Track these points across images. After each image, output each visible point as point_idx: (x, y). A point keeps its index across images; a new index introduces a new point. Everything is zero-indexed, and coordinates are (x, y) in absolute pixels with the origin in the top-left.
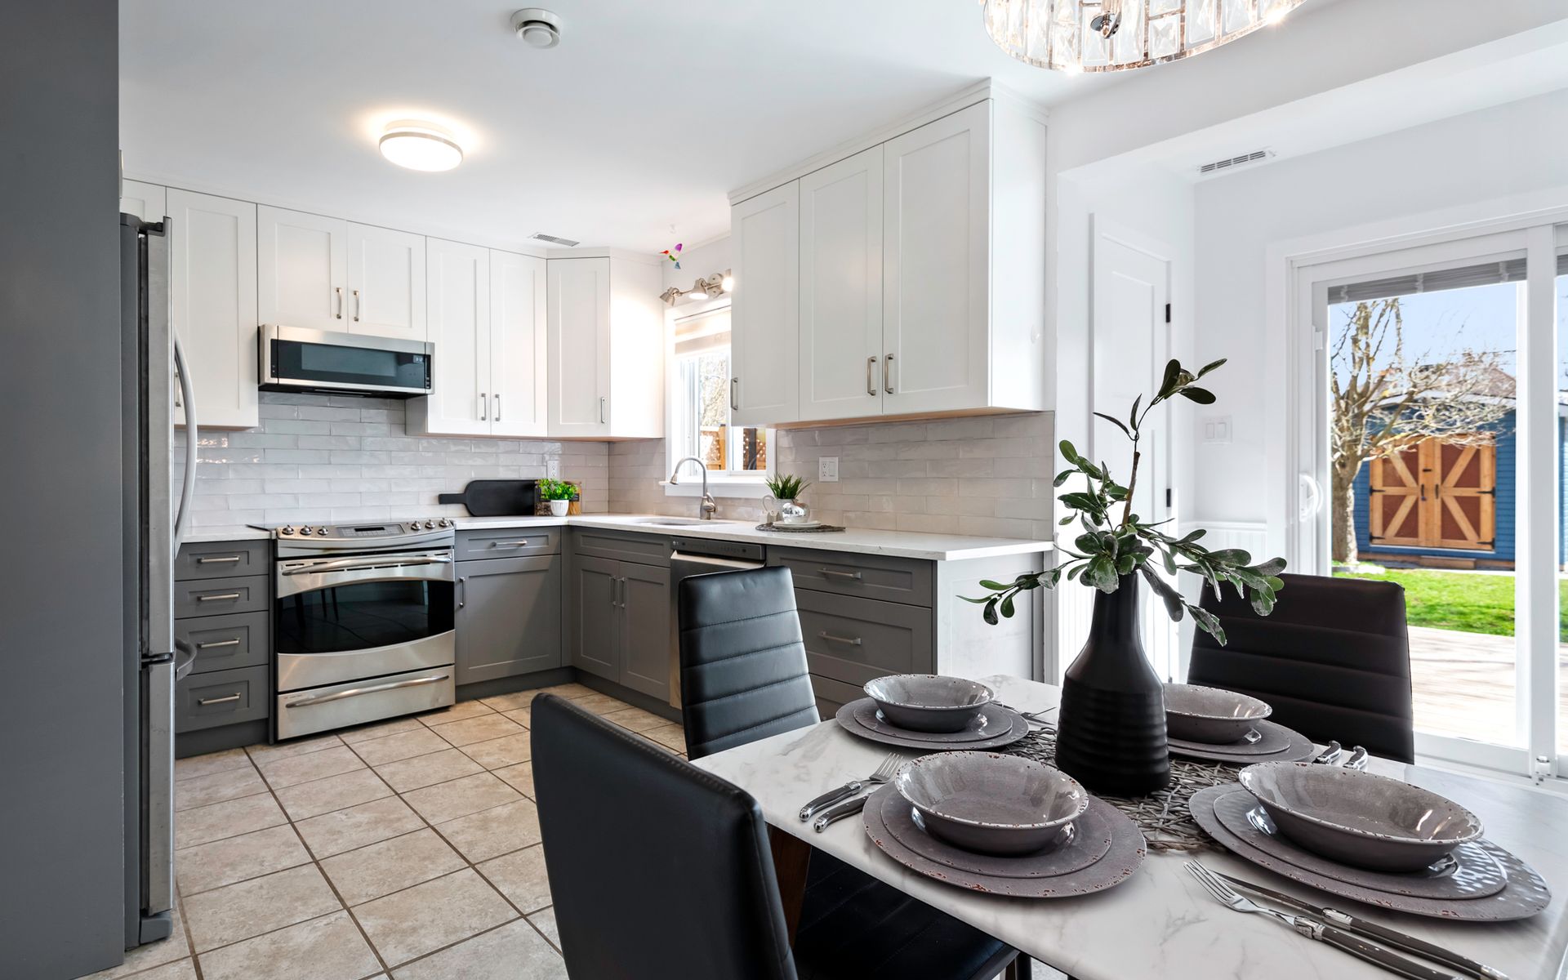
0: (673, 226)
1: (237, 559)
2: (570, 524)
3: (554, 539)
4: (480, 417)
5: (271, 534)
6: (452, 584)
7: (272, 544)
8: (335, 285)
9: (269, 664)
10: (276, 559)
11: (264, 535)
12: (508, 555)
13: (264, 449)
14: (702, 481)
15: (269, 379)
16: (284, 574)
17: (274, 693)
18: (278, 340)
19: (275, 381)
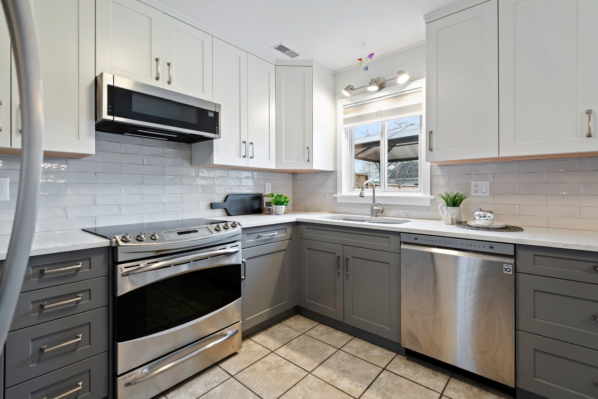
0: (364, 44)
1: (80, 266)
2: (298, 221)
3: (289, 230)
4: (242, 156)
5: (111, 242)
6: (240, 265)
7: (112, 251)
8: (155, 56)
9: (108, 351)
10: (116, 263)
11: (104, 243)
12: (268, 241)
13: (96, 173)
14: (372, 195)
15: (105, 116)
16: (124, 275)
17: (113, 375)
18: (113, 86)
19: (111, 118)
